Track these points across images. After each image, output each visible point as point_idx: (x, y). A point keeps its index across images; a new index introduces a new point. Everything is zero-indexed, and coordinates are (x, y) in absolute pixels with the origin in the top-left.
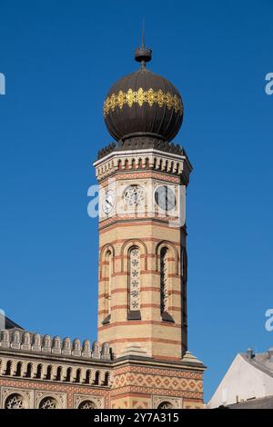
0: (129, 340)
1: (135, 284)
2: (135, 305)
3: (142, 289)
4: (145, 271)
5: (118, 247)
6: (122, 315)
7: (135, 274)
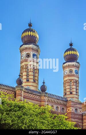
0: (70, 97)
1: (71, 88)
2: (71, 91)
3: (72, 88)
4: (73, 85)
5: (68, 81)
6: (69, 93)
7: (71, 86)
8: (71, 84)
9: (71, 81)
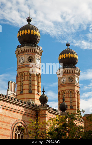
2: (71, 105)
4: (74, 97)
5: (67, 91)
6: (69, 107)
8: (71, 95)
9: (71, 91)
